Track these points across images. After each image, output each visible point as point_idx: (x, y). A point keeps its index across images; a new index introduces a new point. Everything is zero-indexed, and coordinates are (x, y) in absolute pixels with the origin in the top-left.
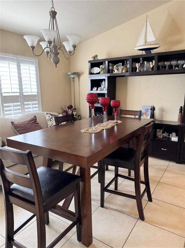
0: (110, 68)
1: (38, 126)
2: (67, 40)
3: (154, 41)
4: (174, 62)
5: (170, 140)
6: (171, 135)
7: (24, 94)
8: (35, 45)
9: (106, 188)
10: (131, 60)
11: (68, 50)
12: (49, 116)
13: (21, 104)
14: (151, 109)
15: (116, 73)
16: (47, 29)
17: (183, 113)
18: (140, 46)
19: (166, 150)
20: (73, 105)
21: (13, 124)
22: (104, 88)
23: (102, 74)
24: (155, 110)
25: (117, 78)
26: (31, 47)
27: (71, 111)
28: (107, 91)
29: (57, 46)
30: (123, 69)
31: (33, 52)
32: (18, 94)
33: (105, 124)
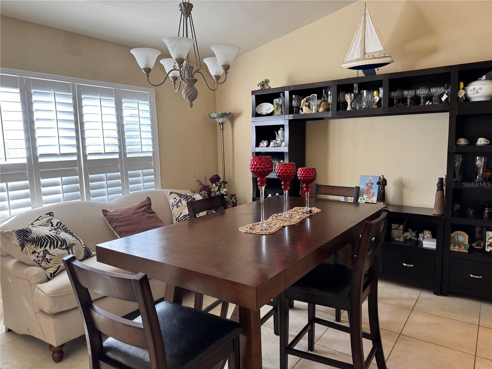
0: (294, 103)
1: (153, 217)
2: (212, 55)
3: (380, 52)
4: (423, 90)
5: (420, 246)
6: (421, 235)
7: (128, 156)
8: (152, 66)
9: (291, 347)
10: (335, 88)
11: (213, 74)
12: (175, 198)
13: (122, 174)
14: (379, 183)
15: (305, 114)
16: (175, 38)
17: (445, 192)
18: (352, 61)
19: (412, 266)
20: (221, 175)
21: (106, 215)
22: (282, 142)
23: (278, 115)
24: (386, 185)
25: (308, 123)
26: (144, 69)
27: (217, 187)
28: (287, 148)
29: (193, 68)
30: (319, 106)
31: (148, 78)
32: (117, 156)
33: (286, 214)
